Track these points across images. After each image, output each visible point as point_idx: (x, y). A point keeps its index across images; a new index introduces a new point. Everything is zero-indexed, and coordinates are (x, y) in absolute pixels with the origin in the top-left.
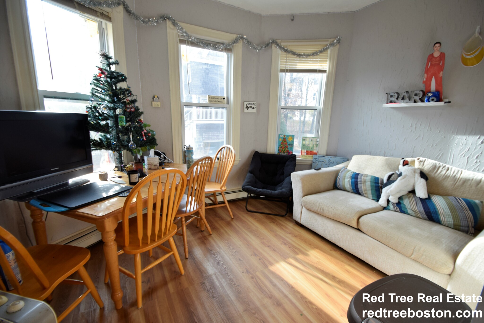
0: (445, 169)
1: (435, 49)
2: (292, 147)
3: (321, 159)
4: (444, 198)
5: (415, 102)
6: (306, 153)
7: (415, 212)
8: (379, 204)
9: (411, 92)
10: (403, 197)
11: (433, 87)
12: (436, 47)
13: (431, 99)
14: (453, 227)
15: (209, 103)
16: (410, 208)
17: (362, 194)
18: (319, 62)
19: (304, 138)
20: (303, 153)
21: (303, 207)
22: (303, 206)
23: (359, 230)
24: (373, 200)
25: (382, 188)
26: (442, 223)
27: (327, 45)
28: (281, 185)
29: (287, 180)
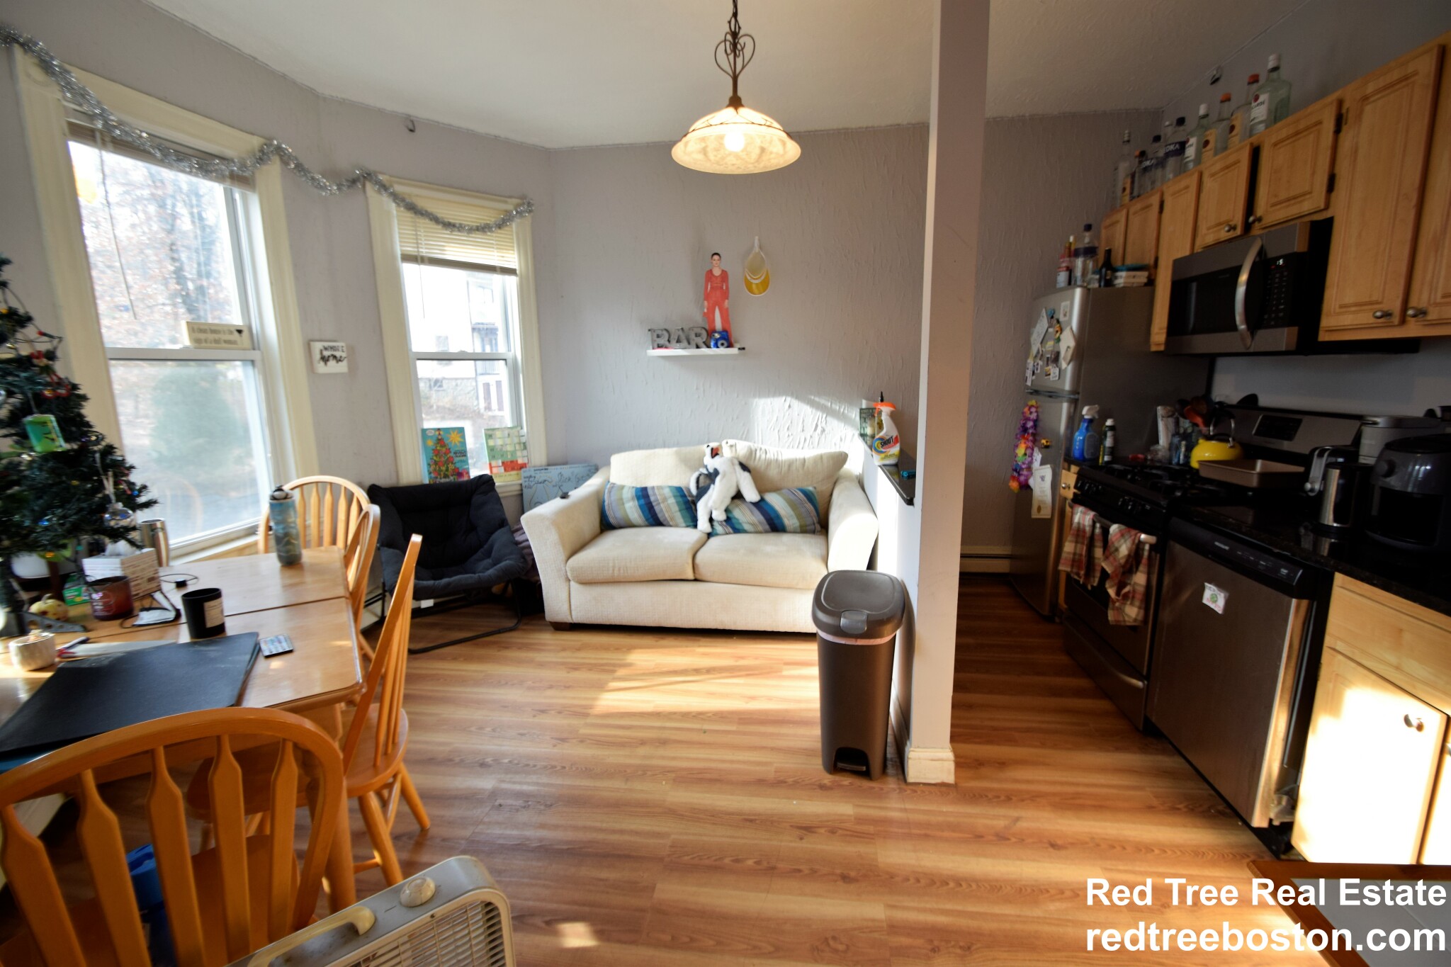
0: (763, 453)
1: (714, 262)
2: (464, 458)
3: (541, 476)
4: (779, 494)
5: (698, 347)
6: (502, 469)
7: (753, 525)
8: (701, 531)
9: (690, 329)
10: (730, 508)
11: (718, 325)
12: (715, 260)
13: (720, 343)
14: (799, 530)
15: (196, 348)
16: (745, 521)
17: (664, 523)
18: (497, 248)
19: (490, 432)
20: (495, 470)
21: (572, 583)
22: (569, 580)
23: (696, 580)
24: (687, 526)
25: (695, 503)
26: (788, 529)
27: (508, 213)
28: (488, 554)
29: (499, 537)
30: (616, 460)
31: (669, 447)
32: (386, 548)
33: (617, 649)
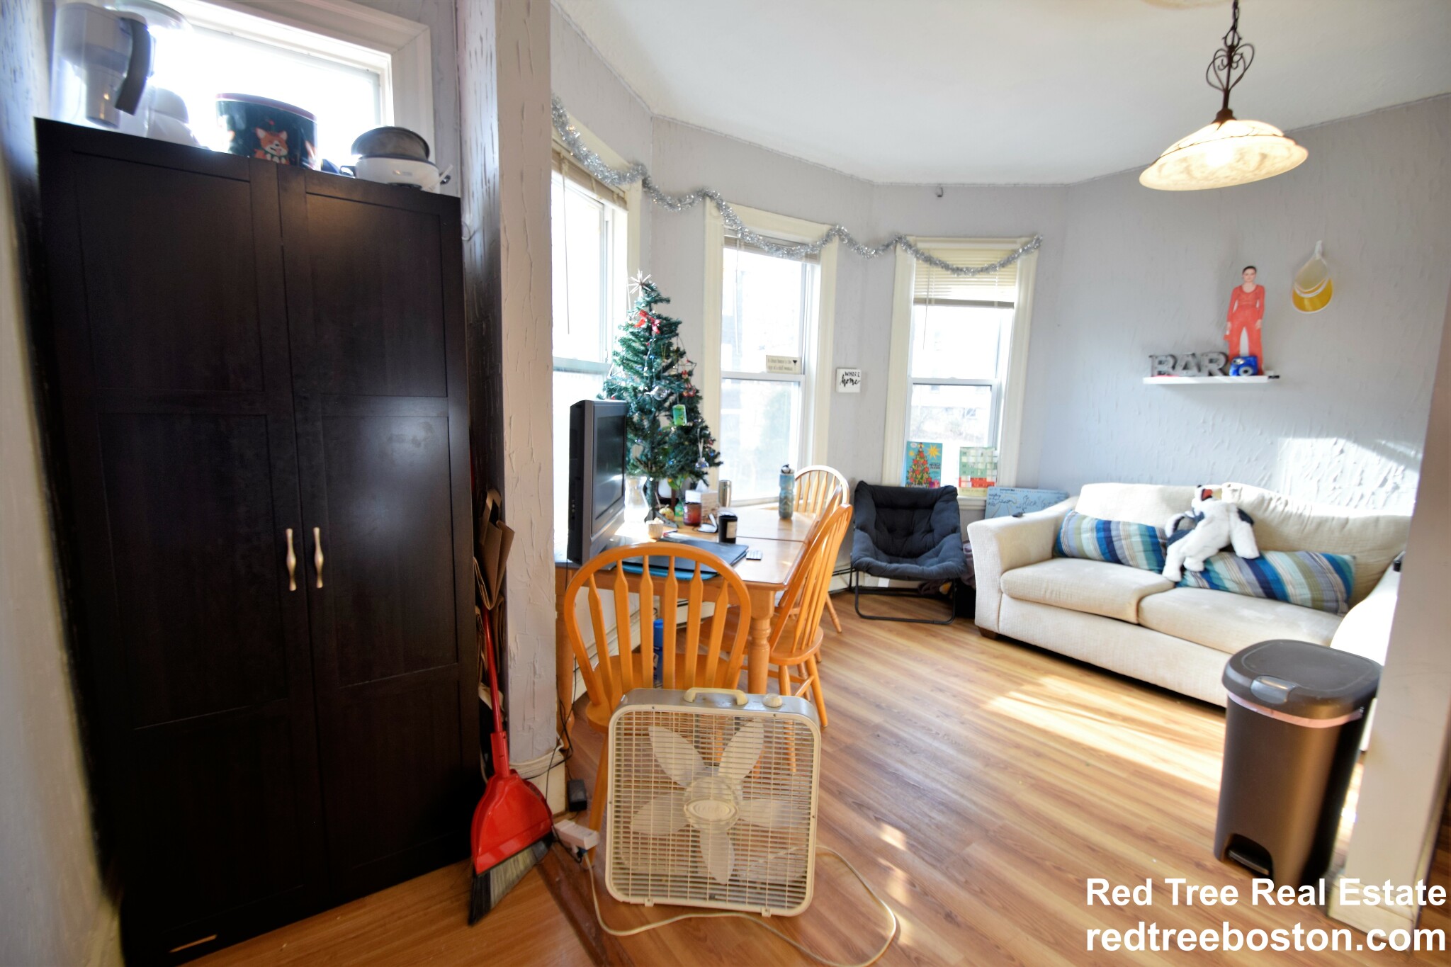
0: (1281, 503)
1: (1246, 277)
2: (938, 470)
3: (1006, 496)
4: (1289, 555)
5: (1211, 374)
6: (970, 484)
7: (1239, 583)
8: (1166, 577)
9: (1202, 355)
10: (1212, 560)
11: (1244, 348)
12: (1247, 274)
13: (1243, 370)
14: (1310, 605)
15: (768, 372)
16: (1229, 578)
17: (1123, 561)
18: (998, 285)
19: (965, 450)
20: (963, 484)
21: (1004, 596)
22: (1002, 592)
23: (1139, 625)
24: (1151, 570)
25: (1165, 546)
26: (1292, 599)
27: (1016, 251)
28: (937, 555)
29: (950, 541)
30: (1087, 489)
31: (1156, 483)
32: (859, 531)
33: (1035, 669)
